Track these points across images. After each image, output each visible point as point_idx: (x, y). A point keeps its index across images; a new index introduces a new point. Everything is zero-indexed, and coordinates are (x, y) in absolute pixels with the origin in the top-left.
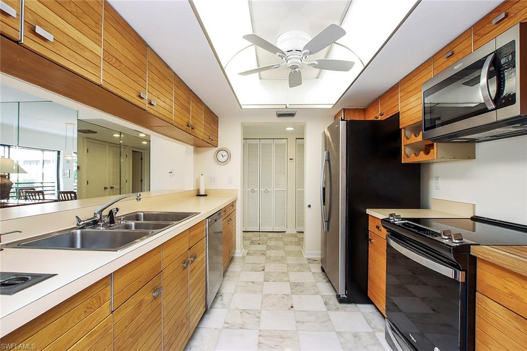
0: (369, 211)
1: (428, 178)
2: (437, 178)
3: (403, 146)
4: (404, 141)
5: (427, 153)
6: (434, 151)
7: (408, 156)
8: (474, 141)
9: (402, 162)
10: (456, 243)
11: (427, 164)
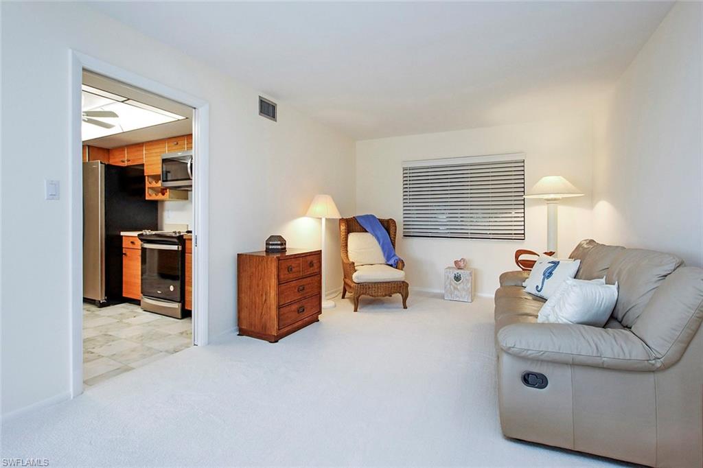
0: (122, 234)
1: (163, 210)
2: (168, 210)
3: (147, 189)
4: (147, 185)
5: (163, 194)
6: (168, 193)
7: (150, 196)
8: (188, 190)
9: (147, 199)
10: (178, 235)
11: (163, 201)
